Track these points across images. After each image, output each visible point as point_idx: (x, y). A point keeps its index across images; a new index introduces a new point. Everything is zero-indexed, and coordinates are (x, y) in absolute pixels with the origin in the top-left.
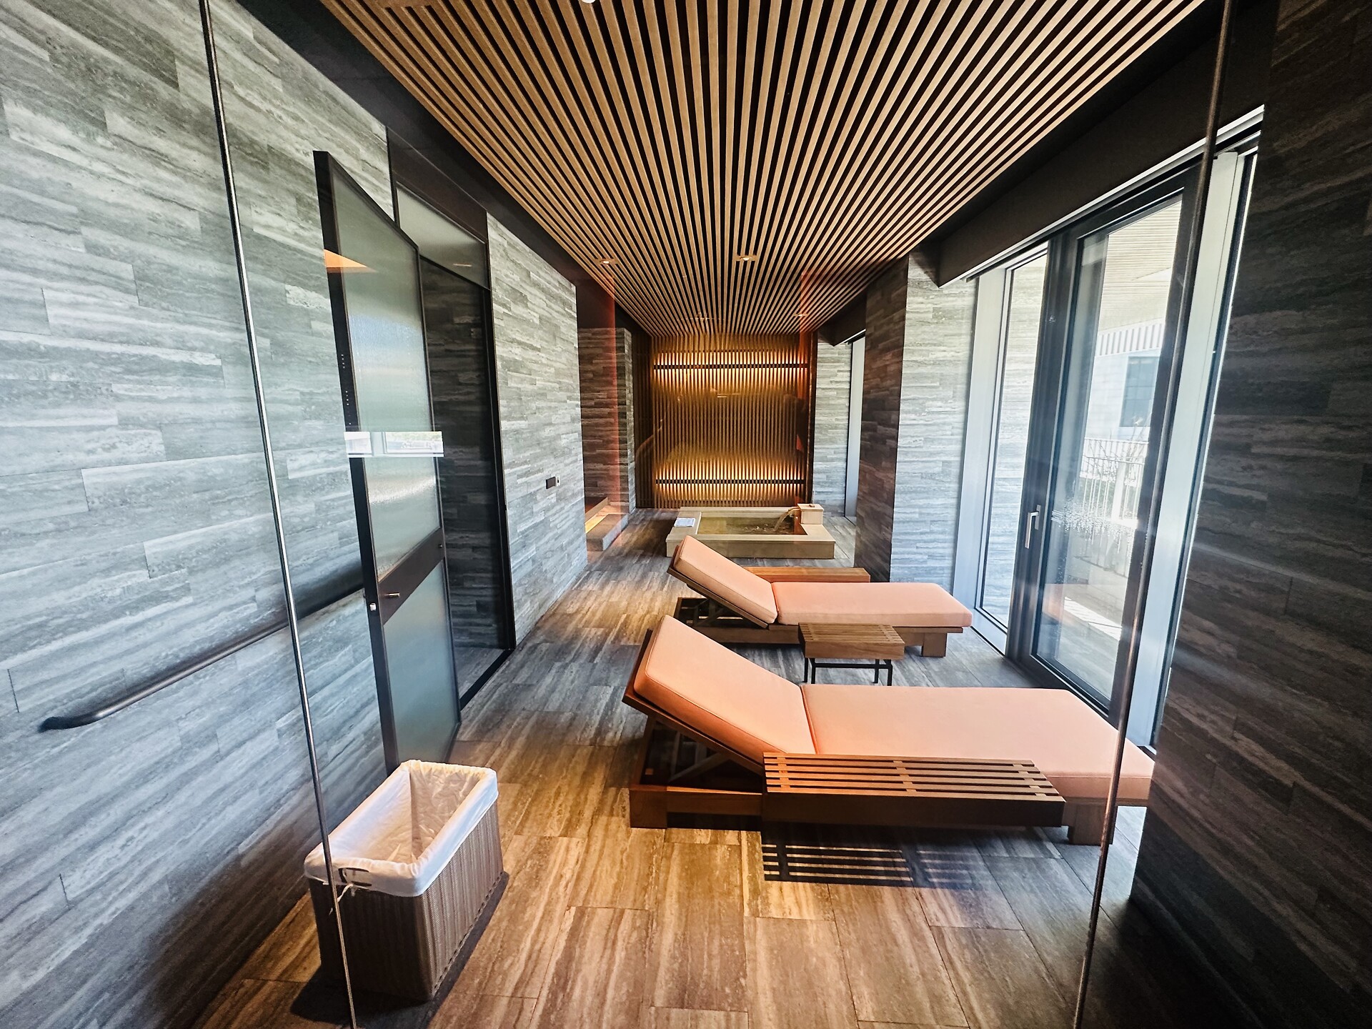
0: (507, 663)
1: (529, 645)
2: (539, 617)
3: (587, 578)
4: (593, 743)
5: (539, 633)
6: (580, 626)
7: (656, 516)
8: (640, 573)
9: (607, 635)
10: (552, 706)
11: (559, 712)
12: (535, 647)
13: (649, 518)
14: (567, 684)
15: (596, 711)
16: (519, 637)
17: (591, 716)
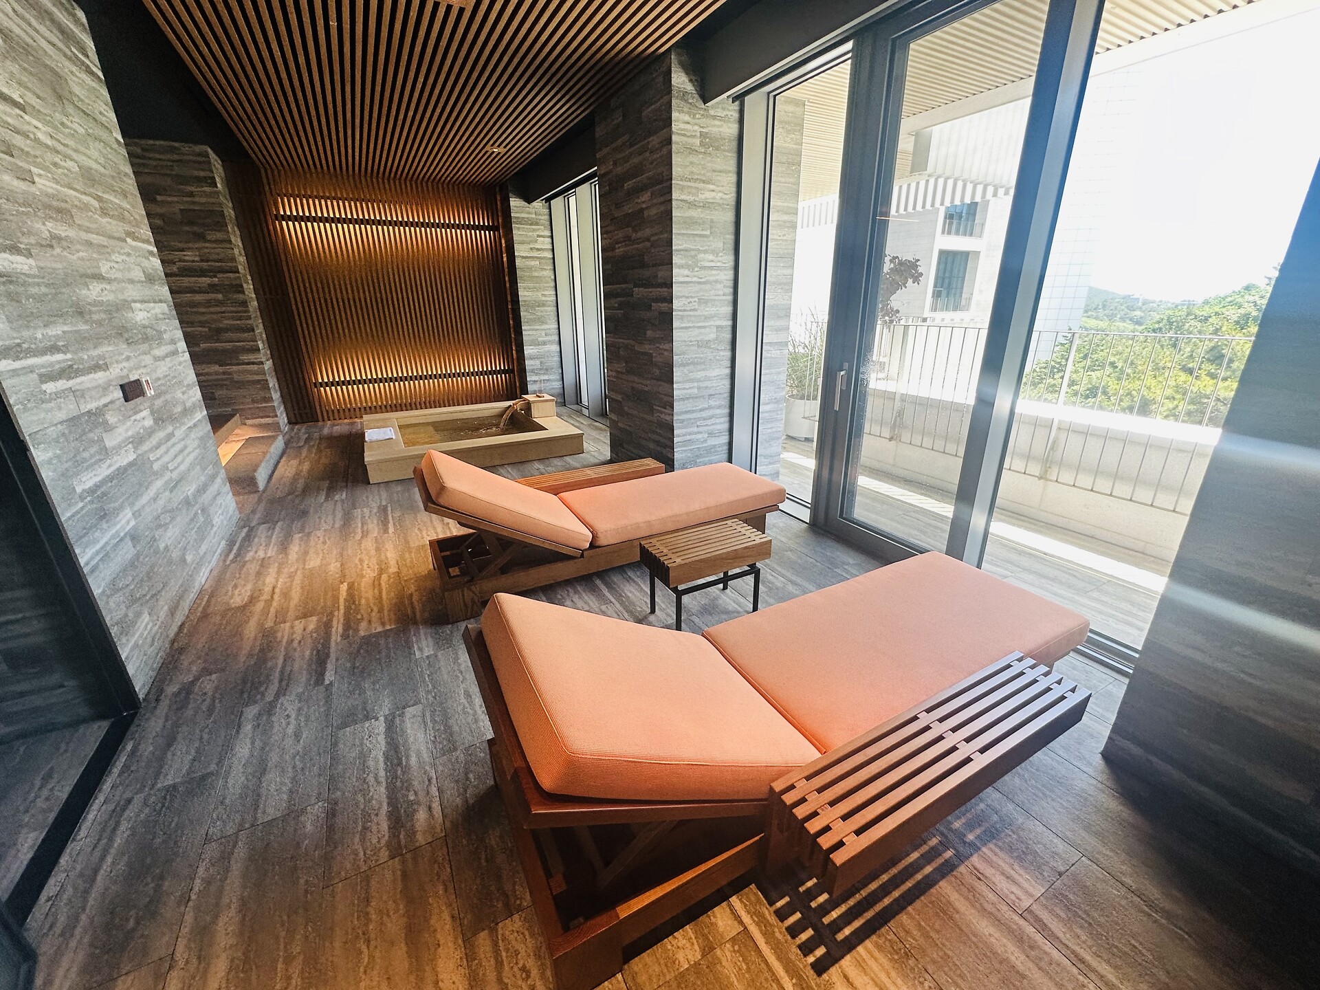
0: (129, 747)
1: (171, 689)
2: (175, 628)
3: (249, 538)
4: (395, 850)
5: (185, 660)
6: (269, 624)
7: (326, 431)
8: (339, 515)
9: (328, 626)
10: (273, 807)
11: (293, 813)
12: (187, 690)
13: (316, 435)
14: (289, 742)
15: (371, 779)
16: (140, 682)
17: (365, 792)
